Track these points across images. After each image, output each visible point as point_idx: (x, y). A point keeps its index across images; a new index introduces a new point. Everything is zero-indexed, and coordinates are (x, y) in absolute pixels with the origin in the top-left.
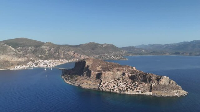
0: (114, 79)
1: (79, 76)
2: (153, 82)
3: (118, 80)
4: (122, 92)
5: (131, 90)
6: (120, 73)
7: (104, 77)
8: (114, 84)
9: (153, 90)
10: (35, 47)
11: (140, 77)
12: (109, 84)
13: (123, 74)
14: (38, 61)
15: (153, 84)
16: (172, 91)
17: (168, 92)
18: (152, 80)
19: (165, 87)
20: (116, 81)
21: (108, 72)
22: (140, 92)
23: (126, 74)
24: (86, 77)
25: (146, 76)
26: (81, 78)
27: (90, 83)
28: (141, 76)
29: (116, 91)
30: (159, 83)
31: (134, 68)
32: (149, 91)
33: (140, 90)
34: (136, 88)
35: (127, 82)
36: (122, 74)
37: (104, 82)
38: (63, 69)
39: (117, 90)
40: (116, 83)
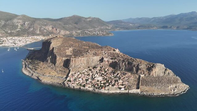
0: (89, 67)
1: (42, 63)
2: (142, 73)
3: (93, 68)
4: (97, 90)
5: (110, 86)
6: (97, 58)
7: (74, 66)
8: (88, 75)
9: (142, 85)
10: (5, 21)
11: (123, 64)
12: (80, 76)
13: (102, 60)
14: (5, 38)
15: (142, 76)
16: (168, 87)
17: (163, 87)
18: (140, 69)
19: (159, 80)
20: (90, 70)
21: (80, 58)
22: (123, 89)
23: (105, 59)
24: (50, 64)
25: (132, 63)
26: (44, 66)
27: (54, 73)
28: (125, 64)
29: (88, 89)
30: (150, 74)
31: (117, 51)
32: (135, 86)
33: (122, 85)
34: (118, 81)
35: (105, 72)
36: (100, 60)
37: (74, 73)
38: (32, 49)
39: (91, 86)
40: (91, 74)
